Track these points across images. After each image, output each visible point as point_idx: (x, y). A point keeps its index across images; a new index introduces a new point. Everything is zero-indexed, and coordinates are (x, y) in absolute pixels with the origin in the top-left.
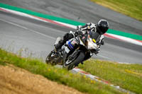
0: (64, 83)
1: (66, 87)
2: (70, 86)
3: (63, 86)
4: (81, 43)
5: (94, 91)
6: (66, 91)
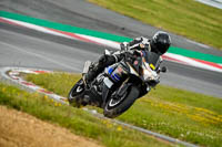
0: (16, 107)
1: (20, 113)
2: (24, 111)
3: (14, 111)
5: (60, 117)
6: (18, 118)
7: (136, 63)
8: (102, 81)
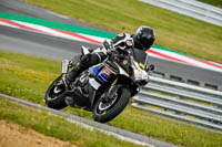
4: (122, 72)
7: (125, 62)
8: (87, 83)
